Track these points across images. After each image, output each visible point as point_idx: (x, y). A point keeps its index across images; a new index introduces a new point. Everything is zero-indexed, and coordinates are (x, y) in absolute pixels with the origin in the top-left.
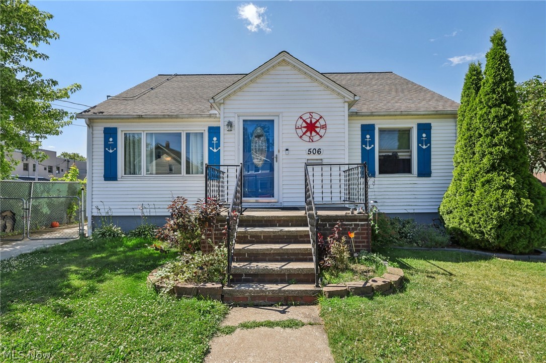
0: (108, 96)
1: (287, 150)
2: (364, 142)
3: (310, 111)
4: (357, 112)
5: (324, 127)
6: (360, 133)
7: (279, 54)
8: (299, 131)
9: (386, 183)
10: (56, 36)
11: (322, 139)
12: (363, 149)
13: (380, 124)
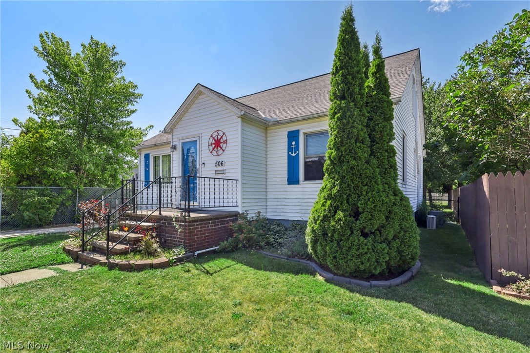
0: (160, 131)
1: (204, 163)
2: (290, 149)
3: (217, 130)
4: (278, 121)
5: (226, 142)
6: (286, 140)
7: (196, 87)
8: (210, 147)
9: (310, 190)
10: (141, 96)
11: (225, 153)
12: (289, 156)
13: (305, 128)
